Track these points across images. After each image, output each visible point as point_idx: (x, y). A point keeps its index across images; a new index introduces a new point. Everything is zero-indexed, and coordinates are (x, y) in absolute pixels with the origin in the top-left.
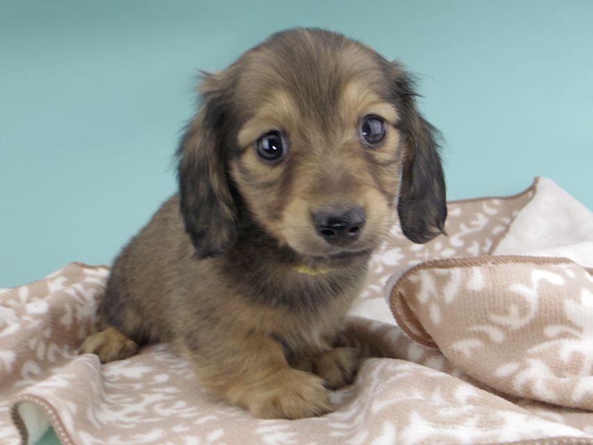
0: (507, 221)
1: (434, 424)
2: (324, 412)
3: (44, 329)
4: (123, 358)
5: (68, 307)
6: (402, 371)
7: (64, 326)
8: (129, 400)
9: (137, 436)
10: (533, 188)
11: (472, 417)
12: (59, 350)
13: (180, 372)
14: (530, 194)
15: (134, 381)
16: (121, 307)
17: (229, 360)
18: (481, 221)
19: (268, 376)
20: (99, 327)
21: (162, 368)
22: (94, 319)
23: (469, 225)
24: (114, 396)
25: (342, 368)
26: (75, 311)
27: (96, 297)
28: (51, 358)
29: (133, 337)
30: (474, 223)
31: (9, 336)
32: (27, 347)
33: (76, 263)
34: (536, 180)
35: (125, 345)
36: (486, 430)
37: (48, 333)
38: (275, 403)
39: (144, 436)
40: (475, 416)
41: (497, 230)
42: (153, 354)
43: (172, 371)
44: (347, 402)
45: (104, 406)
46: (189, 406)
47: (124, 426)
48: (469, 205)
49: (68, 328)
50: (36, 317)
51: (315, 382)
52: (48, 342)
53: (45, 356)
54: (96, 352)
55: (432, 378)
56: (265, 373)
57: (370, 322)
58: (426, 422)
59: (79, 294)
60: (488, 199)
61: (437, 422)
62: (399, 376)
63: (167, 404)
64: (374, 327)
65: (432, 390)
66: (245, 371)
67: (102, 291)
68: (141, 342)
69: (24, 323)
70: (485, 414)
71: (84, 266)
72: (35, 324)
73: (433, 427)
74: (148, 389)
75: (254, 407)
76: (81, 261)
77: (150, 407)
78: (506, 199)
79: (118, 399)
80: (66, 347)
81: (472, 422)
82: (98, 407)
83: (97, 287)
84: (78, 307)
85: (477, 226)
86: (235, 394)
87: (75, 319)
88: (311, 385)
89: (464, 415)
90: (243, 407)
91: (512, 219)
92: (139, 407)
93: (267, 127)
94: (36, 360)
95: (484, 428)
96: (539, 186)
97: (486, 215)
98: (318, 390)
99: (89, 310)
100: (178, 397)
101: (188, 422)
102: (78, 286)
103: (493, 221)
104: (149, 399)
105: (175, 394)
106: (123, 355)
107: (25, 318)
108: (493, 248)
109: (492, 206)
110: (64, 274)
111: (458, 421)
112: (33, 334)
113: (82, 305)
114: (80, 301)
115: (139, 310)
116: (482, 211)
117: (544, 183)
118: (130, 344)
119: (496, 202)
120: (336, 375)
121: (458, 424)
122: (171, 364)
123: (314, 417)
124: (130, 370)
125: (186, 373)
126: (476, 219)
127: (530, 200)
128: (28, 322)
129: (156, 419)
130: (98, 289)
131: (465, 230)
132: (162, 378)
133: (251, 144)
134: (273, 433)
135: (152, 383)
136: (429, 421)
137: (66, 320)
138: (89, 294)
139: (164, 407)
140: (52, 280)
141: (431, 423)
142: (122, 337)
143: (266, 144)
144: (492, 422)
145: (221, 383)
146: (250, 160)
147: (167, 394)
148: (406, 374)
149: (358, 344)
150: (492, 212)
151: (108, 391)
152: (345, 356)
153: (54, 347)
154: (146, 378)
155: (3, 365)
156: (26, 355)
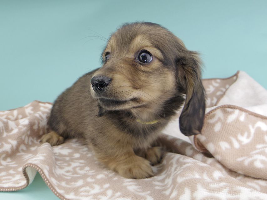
0: (224, 90)
1: (209, 191)
2: (150, 176)
3: (28, 131)
4: (58, 145)
5: (36, 122)
6: (188, 163)
7: (34, 130)
8: (65, 164)
9: (73, 183)
10: (236, 75)
11: (225, 188)
12: (32, 140)
13: (85, 153)
14: (235, 78)
15: (65, 156)
19: (126, 158)
20: (48, 131)
21: (76, 150)
22: (46, 127)
24: (59, 162)
26: (39, 123)
27: (47, 118)
28: (30, 143)
31: (14, 134)
32: (21, 139)
33: (36, 101)
34: (238, 72)
35: (59, 139)
36: (232, 195)
37: (29, 133)
38: (130, 170)
39: (75, 183)
40: (227, 188)
41: (219, 93)
42: (71, 143)
43: (80, 152)
44: (160, 172)
45: (57, 167)
46: (91, 170)
47: (66, 177)
49: (36, 130)
50: (24, 126)
51: (147, 162)
52: (29, 136)
53: (28, 142)
55: (202, 167)
56: (125, 157)
57: (167, 136)
58: (205, 190)
59: (40, 116)
60: (215, 79)
61: (210, 190)
62: (187, 165)
63: (82, 168)
64: (169, 138)
65: (203, 172)
66: (117, 156)
67: (49, 115)
68: (65, 138)
69: (20, 129)
70: (231, 187)
71: (39, 102)
72: (24, 129)
73: (208, 192)
74: (72, 160)
75: (121, 172)
76: (39, 100)
77: (74, 168)
78: (223, 79)
79: (60, 164)
80: (35, 138)
81: (226, 190)
82: (55, 167)
83: (47, 113)
84: (40, 122)
85: (210, 91)
86: (113, 165)
87: (39, 127)
88: (145, 164)
89: (222, 187)
90: (116, 171)
91: (227, 90)
92: (70, 168)
94: (25, 144)
95: (232, 194)
96: (239, 75)
97: (214, 87)
98: (147, 166)
99: (44, 123)
100: (86, 165)
101: (93, 177)
102: (40, 113)
103: (217, 89)
104: (74, 165)
105: (84, 163)
106: (58, 143)
107: (20, 127)
108: (217, 102)
109: (217, 82)
110: (32, 105)
111: (219, 190)
112: (24, 133)
113: (42, 121)
114: (41, 119)
116: (211, 84)
117: (242, 74)
118: (61, 138)
119: (218, 81)
120: (154, 159)
121: (219, 191)
122: (80, 149)
123: (145, 178)
124: (63, 150)
125: (87, 154)
126: (209, 88)
127: (235, 80)
128: (22, 128)
129: (78, 176)
130: (47, 114)
132: (77, 155)
134: (131, 185)
135: (73, 157)
136: (206, 189)
137: (35, 127)
138: (44, 116)
139: (81, 170)
140: (27, 108)
141: (207, 190)
142: (57, 135)
144: (235, 191)
145: (106, 160)
147: (81, 163)
148: (190, 164)
149: (161, 144)
150: (217, 85)
151: (57, 160)
153: (31, 138)
154: (70, 155)
155: (12, 146)
156: (21, 142)
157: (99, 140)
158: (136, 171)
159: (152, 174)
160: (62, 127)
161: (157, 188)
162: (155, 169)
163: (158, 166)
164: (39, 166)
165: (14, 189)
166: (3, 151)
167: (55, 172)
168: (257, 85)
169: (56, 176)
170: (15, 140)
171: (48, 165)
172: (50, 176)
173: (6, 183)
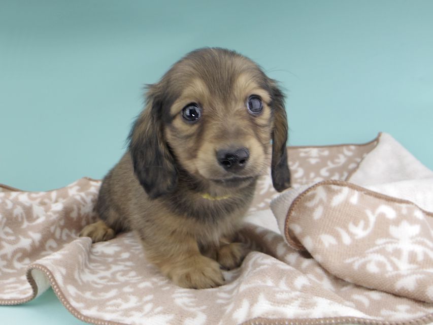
0: (358, 160)
1: (272, 303)
2: (218, 285)
3: (60, 220)
4: (106, 240)
5: (75, 207)
6: (264, 264)
7: (72, 219)
8: (103, 268)
9: (102, 294)
10: (377, 140)
11: (297, 300)
12: (69, 233)
13: (137, 252)
14: (375, 143)
15: (109, 256)
16: (107, 208)
17: (162, 249)
18: (342, 160)
19: (185, 259)
20: (94, 219)
21: (127, 248)
22: (92, 214)
23: (333, 162)
24: (94, 265)
25: (234, 256)
26: (79, 209)
27: (93, 201)
28: (64, 238)
29: (112, 227)
30: (337, 160)
32: (49, 231)
33: (86, 178)
34: (379, 135)
35: (107, 232)
37: (62, 223)
38: (188, 277)
39: (105, 294)
40: (299, 299)
41: (352, 166)
42: (124, 238)
43: (132, 251)
45: (86, 270)
46: (137, 276)
47: (96, 286)
48: (335, 149)
49: (75, 219)
50: (56, 212)
51: (215, 265)
52: (62, 228)
53: (61, 237)
54: (89, 235)
55: (282, 270)
56: (184, 257)
57: (256, 227)
58: (267, 302)
59: (83, 199)
60: (347, 145)
61: (274, 302)
62: (262, 267)
63: (125, 273)
64: (258, 231)
65: (281, 278)
66: (172, 256)
67: (96, 197)
68: (118, 230)
69: (48, 217)
70: (305, 298)
71: (90, 180)
72: (55, 217)
73: (271, 305)
74: (116, 262)
75: (175, 278)
76: (89, 176)
77: (114, 274)
78: (360, 145)
79: (96, 266)
80: (74, 231)
81: (297, 303)
82: (83, 271)
83: (94, 195)
84: (82, 207)
85: (338, 163)
86: (166, 269)
87: (79, 214)
88: (211, 267)
89: (292, 298)
90: (169, 277)
91: (362, 159)
92: (108, 274)
93: (188, 101)
94: (55, 239)
96: (381, 138)
97: (345, 156)
99: (88, 209)
100: (133, 269)
101: (134, 285)
102: (83, 194)
103: (350, 160)
104: (115, 268)
105: (131, 267)
106: (105, 238)
107: (49, 213)
108: (347, 179)
109: (349, 150)
110: (78, 185)
111: (287, 302)
112: (53, 223)
113: (84, 206)
114: (83, 203)
115: (118, 209)
116: (342, 153)
117: (385, 137)
118: (110, 231)
119: (353, 148)
121: (287, 304)
122: (133, 246)
123: (209, 288)
124: (107, 248)
125: (140, 253)
126: (338, 158)
127: (374, 147)
128: (51, 216)
129: (116, 283)
130: (94, 196)
131: (331, 165)
132: (126, 255)
133: (179, 113)
134: (181, 297)
135: (119, 258)
136: (269, 301)
137: (74, 215)
138: (89, 199)
139: (122, 275)
140: (71, 188)
141: (270, 303)
142: (105, 227)
143: (188, 112)
145: (158, 262)
146: (178, 123)
147: (126, 266)
148: (266, 266)
149: (249, 240)
150: (349, 154)
151: (90, 260)
152: (237, 249)
153: (66, 231)
154: (117, 254)
155: (33, 242)
156: (48, 235)
157: (148, 232)
158: (196, 278)
159: (220, 282)
160: (113, 215)
161: (220, 301)
162: (228, 275)
163: (235, 271)
164: (49, 268)
165: (16, 302)
166: (19, 248)
167: (80, 278)
168: (405, 153)
169: (81, 283)
170: (38, 232)
171: (66, 267)
172: (65, 283)
173: (8, 293)
